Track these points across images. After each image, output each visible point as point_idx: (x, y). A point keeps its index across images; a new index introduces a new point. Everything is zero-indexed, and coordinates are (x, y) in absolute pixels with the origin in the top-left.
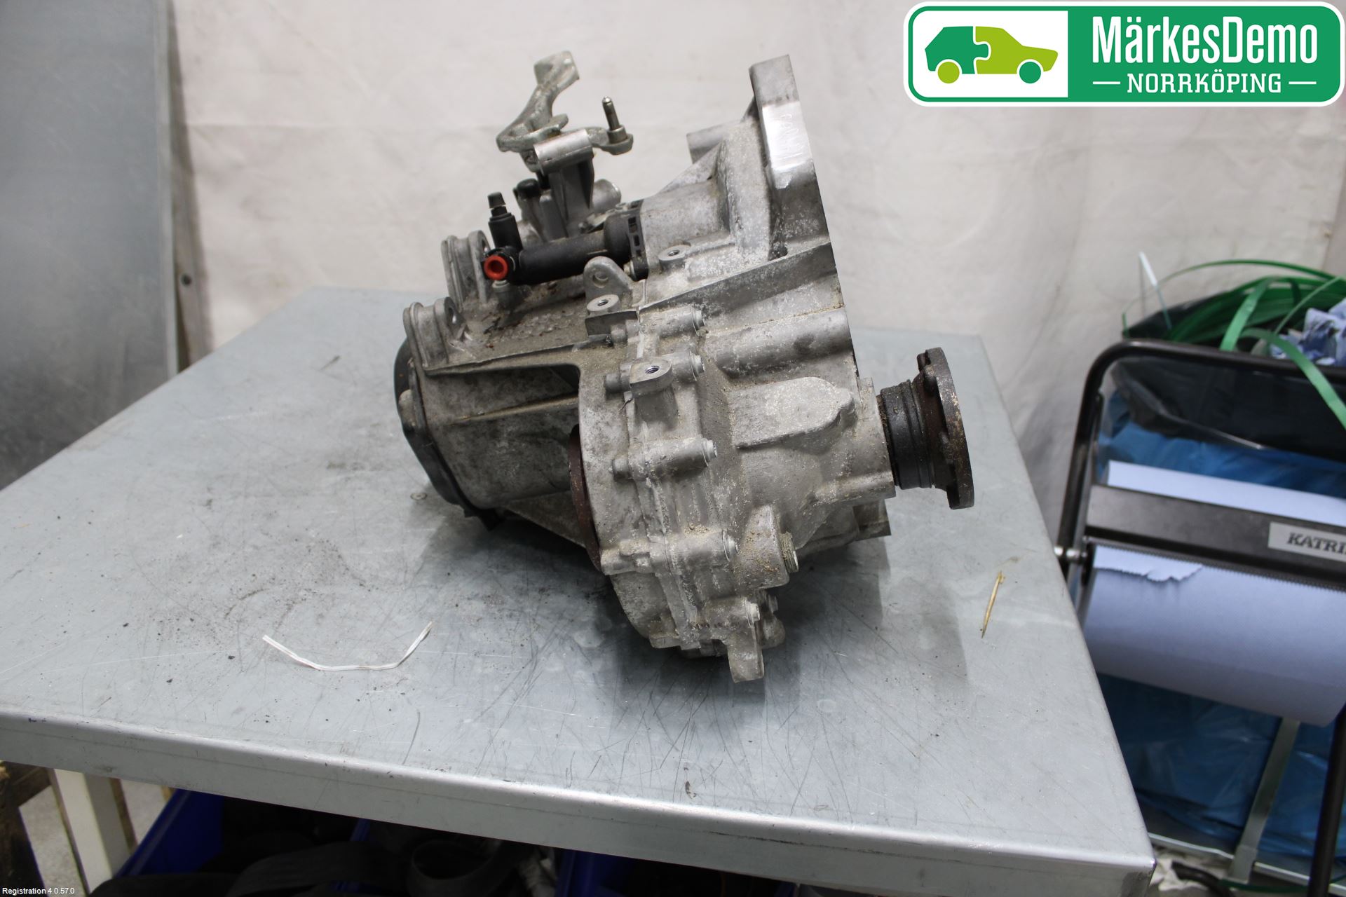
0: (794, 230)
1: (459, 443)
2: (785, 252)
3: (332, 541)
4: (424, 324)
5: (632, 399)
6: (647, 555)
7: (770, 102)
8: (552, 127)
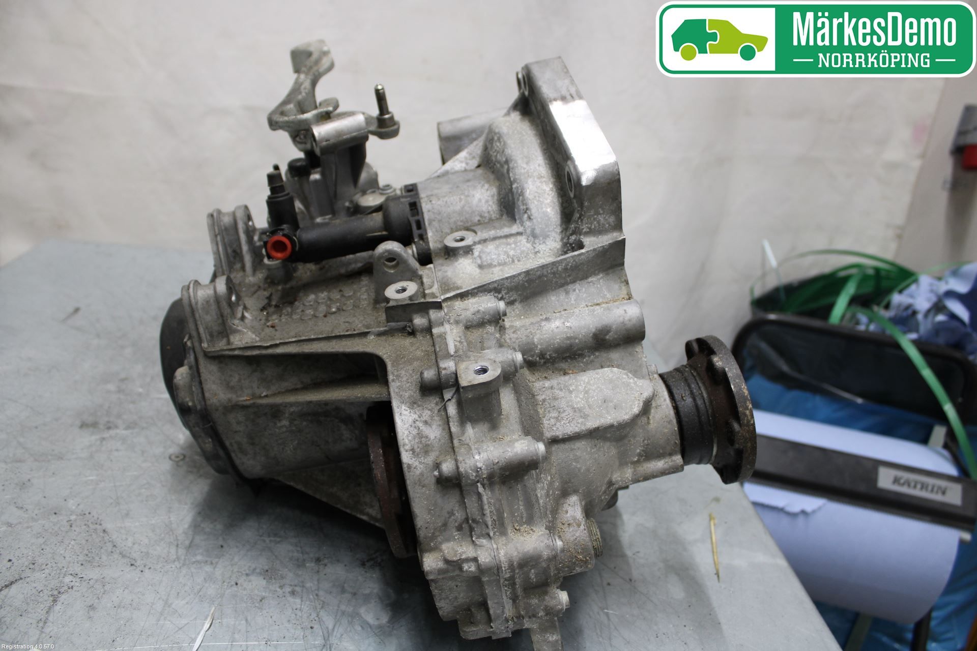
0: (591, 225)
1: (239, 423)
2: (581, 246)
3: (94, 513)
4: (205, 303)
5: (452, 397)
6: (475, 560)
7: (555, 100)
8: (325, 109)
